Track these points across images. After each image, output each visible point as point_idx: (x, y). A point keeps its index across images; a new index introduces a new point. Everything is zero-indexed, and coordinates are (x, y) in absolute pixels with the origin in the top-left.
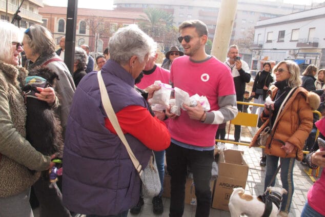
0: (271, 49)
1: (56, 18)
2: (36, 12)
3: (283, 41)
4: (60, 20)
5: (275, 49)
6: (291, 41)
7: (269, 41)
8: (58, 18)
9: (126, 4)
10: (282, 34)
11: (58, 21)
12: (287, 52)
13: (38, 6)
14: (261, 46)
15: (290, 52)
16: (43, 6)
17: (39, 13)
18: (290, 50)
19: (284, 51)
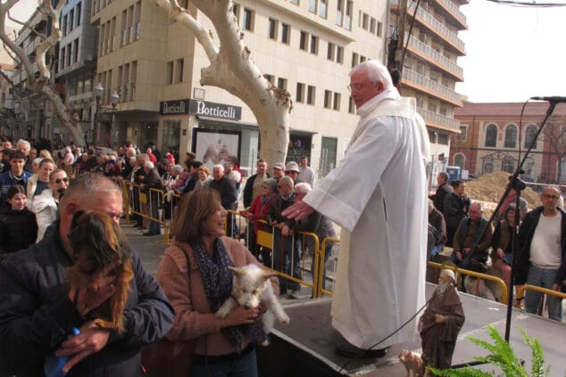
1: (482, 123)
2: (450, 115)
4: (490, 126)
8: (485, 123)
11: (486, 128)
13: (453, 106)
16: (462, 106)
17: (455, 116)
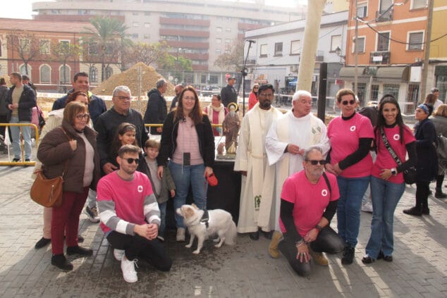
0: (267, 66)
3: (281, 55)
5: (273, 65)
6: (291, 55)
7: (262, 56)
9: (52, 10)
10: (279, 47)
12: (288, 68)
14: (254, 62)
15: (292, 68)
18: (291, 66)
19: (284, 67)
